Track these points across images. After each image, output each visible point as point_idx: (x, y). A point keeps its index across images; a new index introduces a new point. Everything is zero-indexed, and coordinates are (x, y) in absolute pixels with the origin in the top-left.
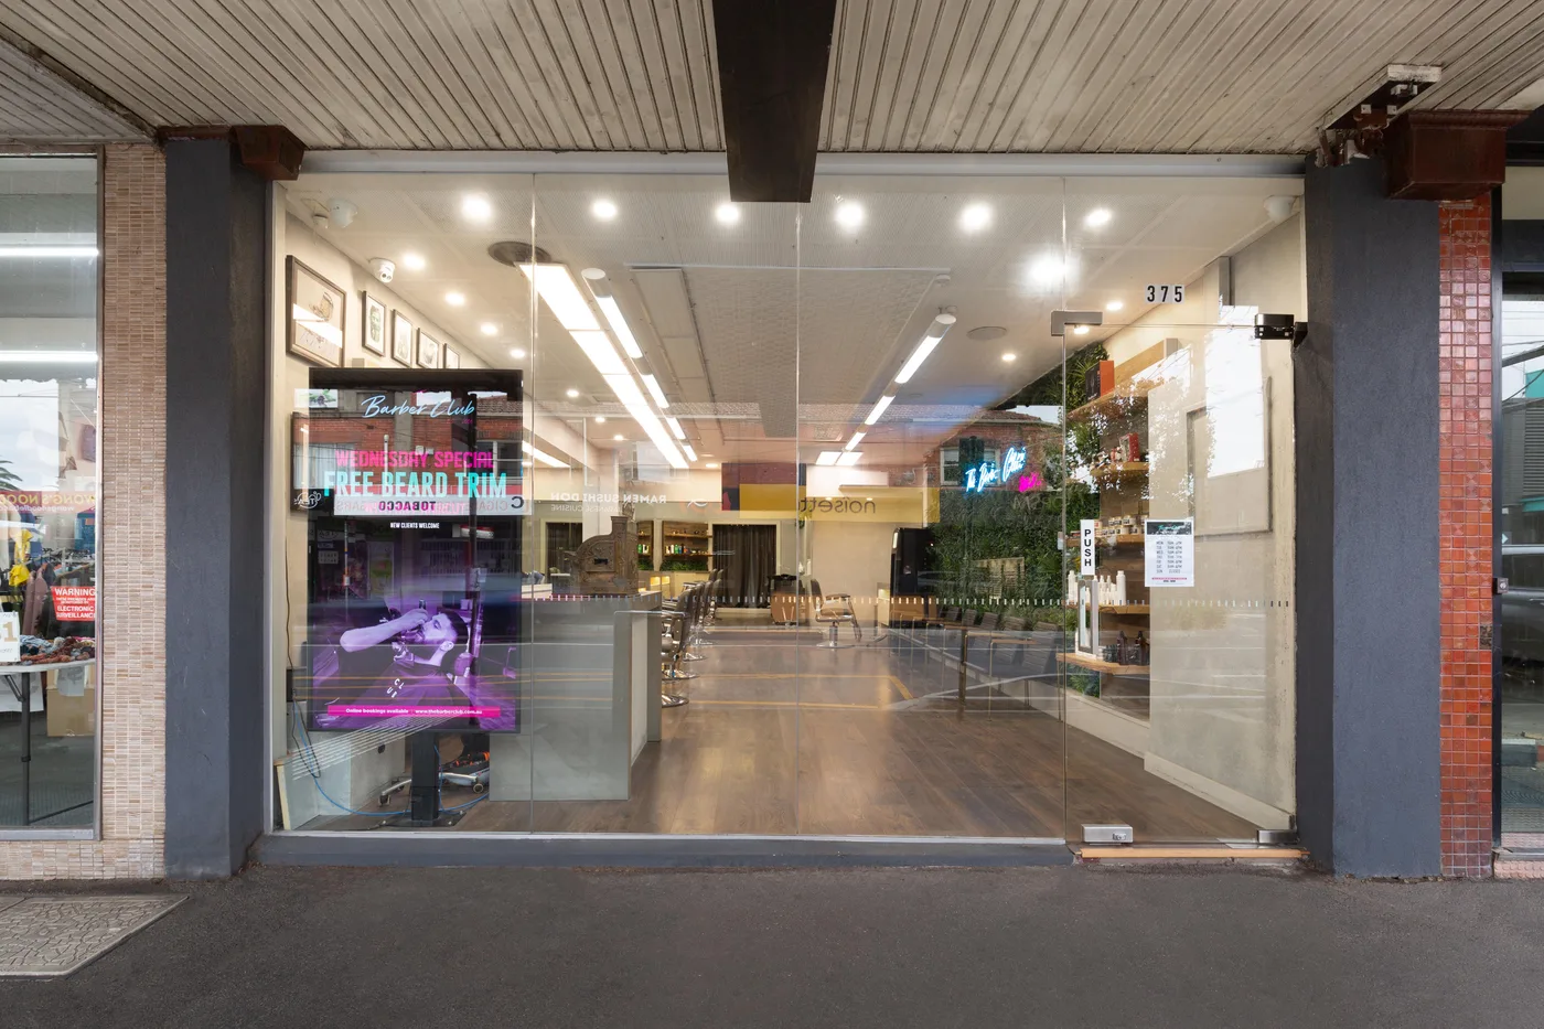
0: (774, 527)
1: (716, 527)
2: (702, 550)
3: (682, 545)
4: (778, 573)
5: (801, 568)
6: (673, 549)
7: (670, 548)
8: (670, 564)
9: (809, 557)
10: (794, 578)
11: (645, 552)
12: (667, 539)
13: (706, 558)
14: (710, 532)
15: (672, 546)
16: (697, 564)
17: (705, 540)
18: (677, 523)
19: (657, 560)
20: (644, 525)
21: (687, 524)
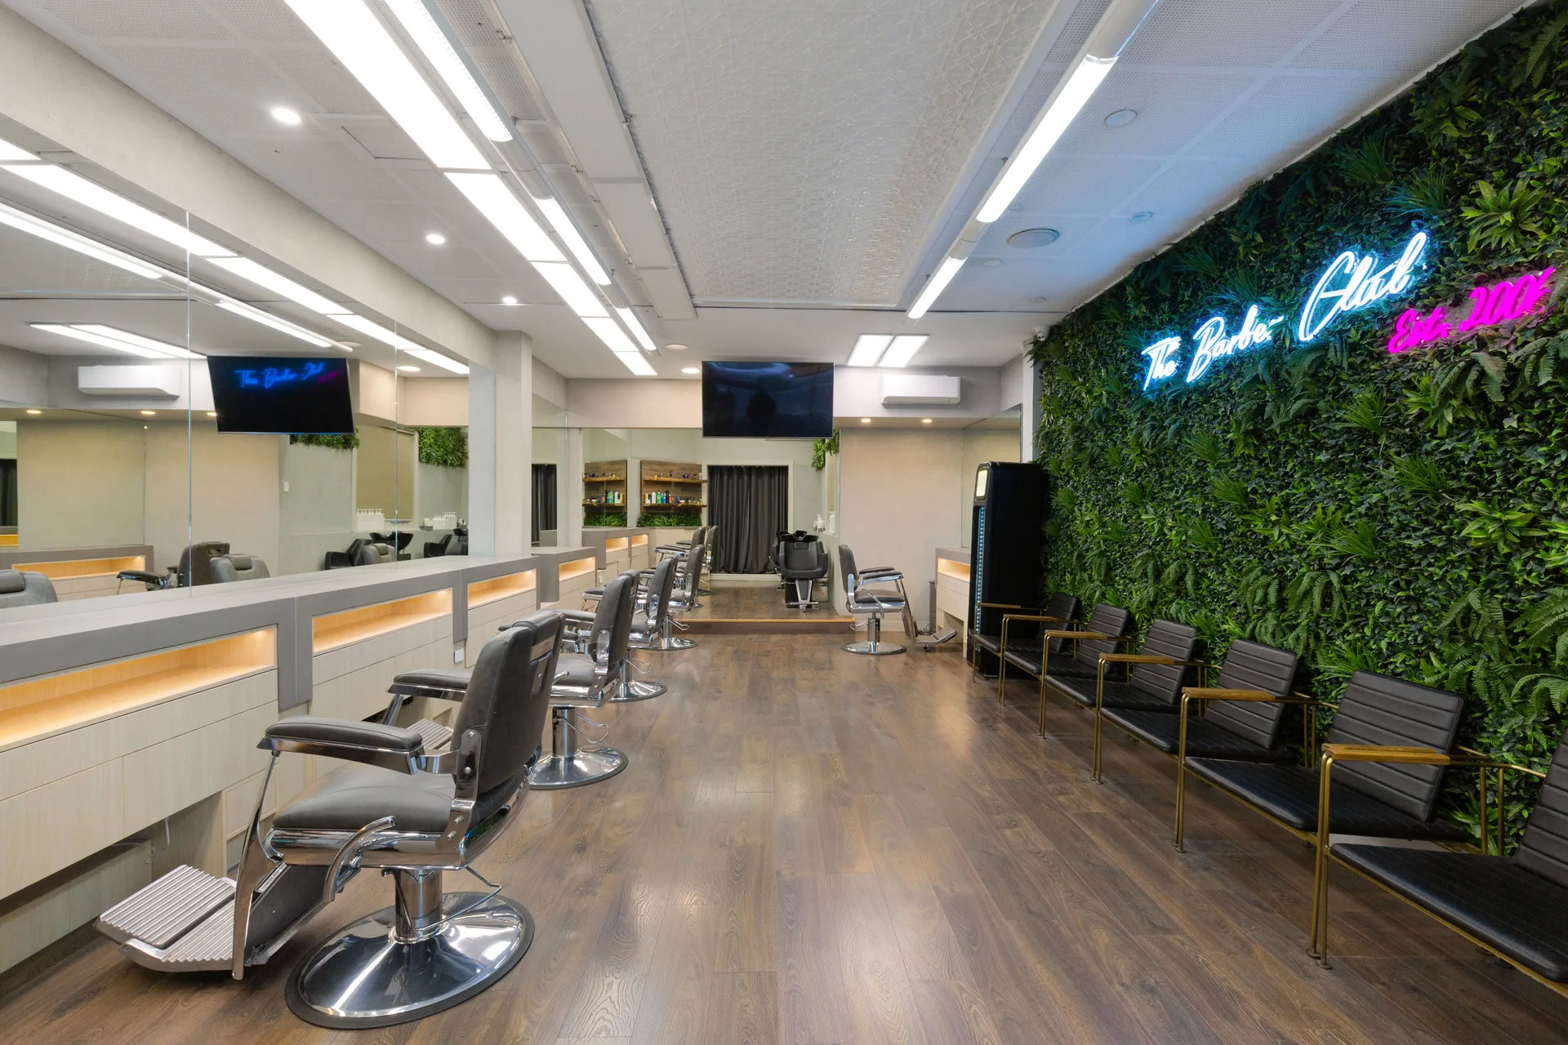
0: (785, 469)
1: (712, 469)
2: (693, 499)
3: (667, 492)
4: (791, 531)
5: (820, 523)
6: (655, 498)
7: (650, 496)
8: (651, 516)
9: (831, 509)
10: (811, 539)
11: (618, 502)
12: (648, 484)
13: (698, 509)
14: (704, 475)
15: (654, 494)
16: (688, 516)
17: (698, 486)
18: (660, 463)
19: (633, 513)
20: (617, 467)
21: (674, 464)
